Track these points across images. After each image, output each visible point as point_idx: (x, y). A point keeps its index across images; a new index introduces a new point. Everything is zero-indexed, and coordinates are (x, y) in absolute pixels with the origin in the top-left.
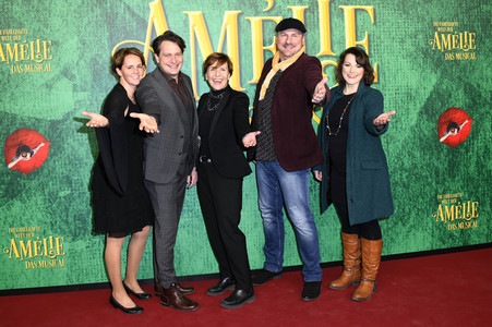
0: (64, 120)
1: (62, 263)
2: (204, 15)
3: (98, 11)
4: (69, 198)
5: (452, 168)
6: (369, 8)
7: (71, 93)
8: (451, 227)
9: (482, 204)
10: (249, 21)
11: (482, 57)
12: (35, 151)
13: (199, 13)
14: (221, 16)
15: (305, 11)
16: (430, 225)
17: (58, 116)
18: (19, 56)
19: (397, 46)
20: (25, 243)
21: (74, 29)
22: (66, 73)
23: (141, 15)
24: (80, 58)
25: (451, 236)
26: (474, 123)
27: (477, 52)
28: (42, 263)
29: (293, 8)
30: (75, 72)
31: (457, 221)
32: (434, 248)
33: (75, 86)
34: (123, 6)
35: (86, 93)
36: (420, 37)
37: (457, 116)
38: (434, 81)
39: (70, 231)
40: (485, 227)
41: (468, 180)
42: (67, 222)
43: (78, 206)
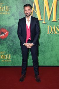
0: (12, 27)
1: (10, 61)
4: (13, 45)
7: (14, 20)
12: (5, 34)
17: (11, 25)
18: (2, 10)
20: (2, 55)
21: (15, 4)
22: (13, 15)
23: (32, 1)
24: (17, 11)
28: (5, 60)
30: (15, 15)
33: (15, 18)
39: (12, 53)
42: (12, 51)
43: (14, 47)
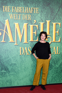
6: (59, 23)
10: (30, 26)
13: (18, 23)
14: (23, 24)
15: (44, 24)
23: (3, 23)
29: (41, 23)
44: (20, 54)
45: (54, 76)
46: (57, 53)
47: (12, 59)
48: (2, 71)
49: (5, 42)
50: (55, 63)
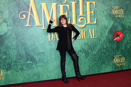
0: (4, 35)
1: (3, 78)
2: (46, 4)
3: (15, 3)
4: (6, 59)
5: (118, 48)
6: (94, 3)
7: (6, 27)
8: (118, 65)
9: (126, 58)
10: (59, 6)
11: (126, 16)
13: (45, 3)
14: (51, 5)
15: (76, 3)
16: (112, 64)
17: (2, 34)
19: (102, 13)
21: (8, 8)
22: (5, 21)
23: (28, 4)
24: (9, 17)
25: (118, 67)
26: (124, 35)
27: (124, 15)
29: (72, 2)
30: (8, 21)
31: (119, 63)
32: (113, 71)
33: (8, 25)
34: (22, 1)
35: (11, 27)
36: (108, 11)
37: (119, 33)
38: (112, 23)
39: (6, 68)
40: (127, 65)
41: (122, 51)
42: (5, 66)
43: (8, 61)
44: (49, 40)
45: (91, 65)
46: (94, 37)
47: (39, 46)
48: (27, 62)
49: (30, 26)
50: (92, 50)
